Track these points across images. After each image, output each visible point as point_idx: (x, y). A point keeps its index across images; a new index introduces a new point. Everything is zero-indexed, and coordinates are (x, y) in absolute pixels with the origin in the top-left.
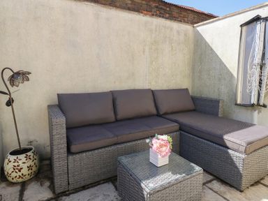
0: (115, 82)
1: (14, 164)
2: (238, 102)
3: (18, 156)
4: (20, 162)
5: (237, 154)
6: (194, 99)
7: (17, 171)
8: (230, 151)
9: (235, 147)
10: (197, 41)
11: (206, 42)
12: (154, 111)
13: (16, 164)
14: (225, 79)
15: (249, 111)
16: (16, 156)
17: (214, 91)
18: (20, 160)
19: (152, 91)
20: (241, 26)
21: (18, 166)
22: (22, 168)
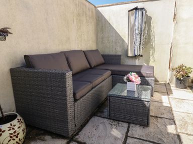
0: (59, 45)
1: (10, 132)
2: (129, 55)
3: (12, 122)
4: (16, 128)
5: (150, 79)
6: (104, 56)
7: (14, 138)
8: (146, 78)
9: (148, 75)
10: (99, 18)
11: (105, 19)
12: (88, 66)
13: (12, 131)
14: (119, 43)
15: (134, 60)
16: (9, 124)
17: (113, 51)
18: (14, 126)
19: (83, 51)
20: (129, 11)
21: (15, 132)
22: (18, 134)
